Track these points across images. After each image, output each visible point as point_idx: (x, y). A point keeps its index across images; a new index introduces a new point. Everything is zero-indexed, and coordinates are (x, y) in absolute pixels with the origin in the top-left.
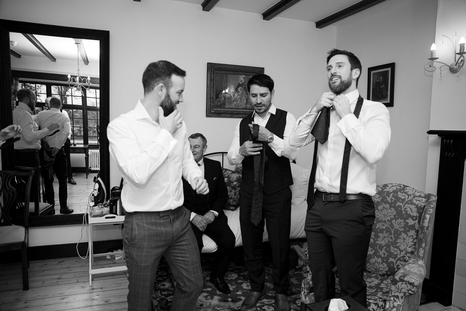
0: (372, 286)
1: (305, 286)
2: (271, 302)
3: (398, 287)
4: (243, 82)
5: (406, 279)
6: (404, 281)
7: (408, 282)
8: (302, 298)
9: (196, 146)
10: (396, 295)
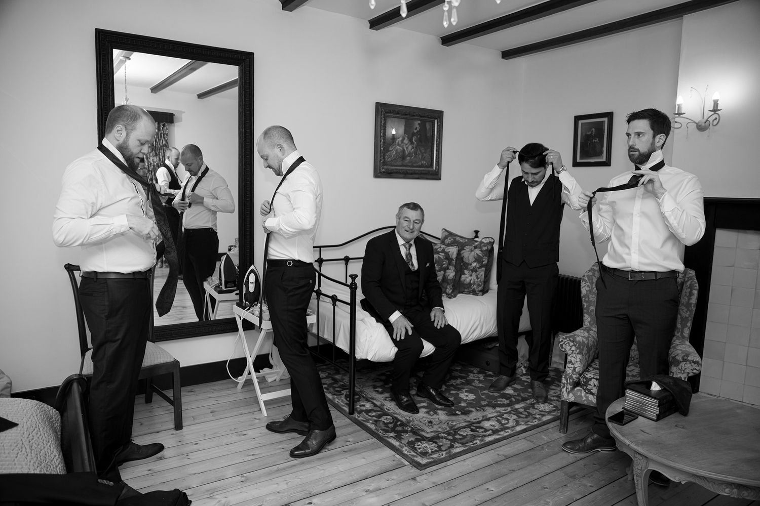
0: (634, 374)
1: (567, 382)
2: (507, 410)
3: (680, 368)
4: (418, 129)
5: (689, 358)
6: (688, 360)
7: (693, 361)
8: (563, 396)
9: (416, 221)
10: (679, 376)
